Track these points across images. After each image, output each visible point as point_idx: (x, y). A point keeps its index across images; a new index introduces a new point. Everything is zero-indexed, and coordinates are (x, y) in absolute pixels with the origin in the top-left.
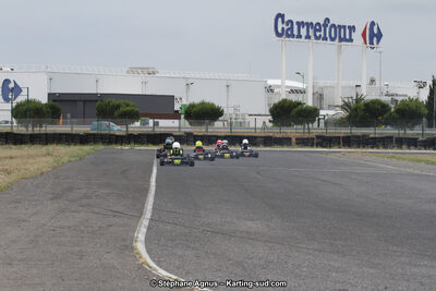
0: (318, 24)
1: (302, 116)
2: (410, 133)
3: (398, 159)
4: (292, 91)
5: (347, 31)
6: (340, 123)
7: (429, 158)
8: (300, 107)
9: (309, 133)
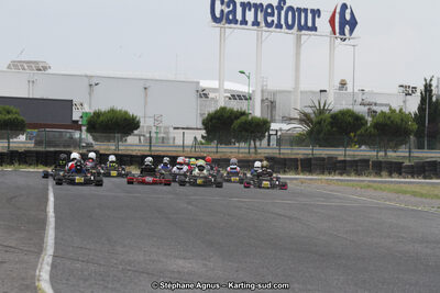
0: (270, 6)
1: (247, 131)
2: (392, 155)
3: (375, 189)
4: (233, 97)
5: (310, 16)
6: (299, 140)
7: (417, 189)
8: (243, 118)
9: (256, 153)
